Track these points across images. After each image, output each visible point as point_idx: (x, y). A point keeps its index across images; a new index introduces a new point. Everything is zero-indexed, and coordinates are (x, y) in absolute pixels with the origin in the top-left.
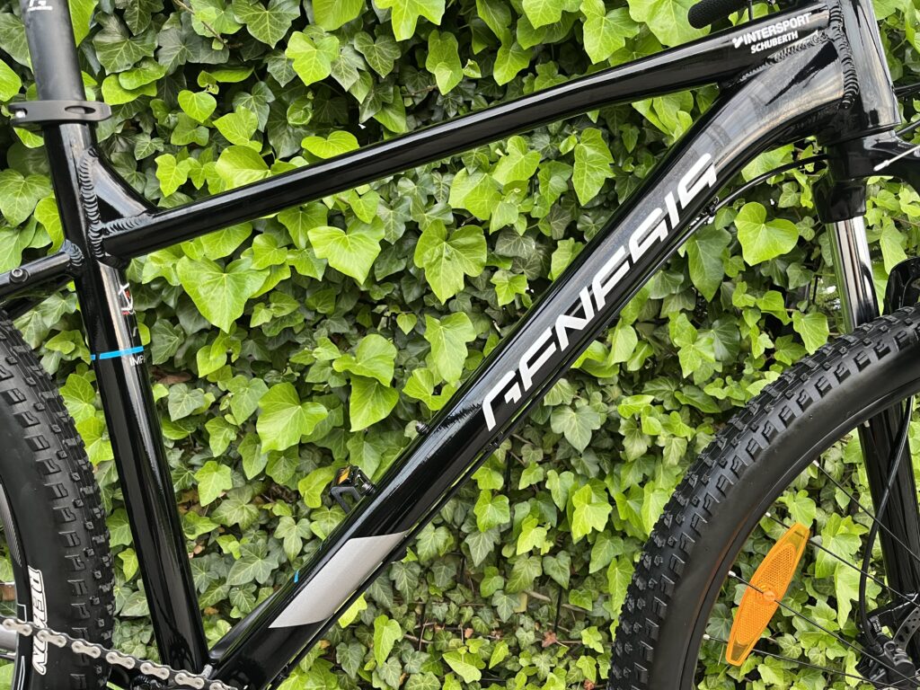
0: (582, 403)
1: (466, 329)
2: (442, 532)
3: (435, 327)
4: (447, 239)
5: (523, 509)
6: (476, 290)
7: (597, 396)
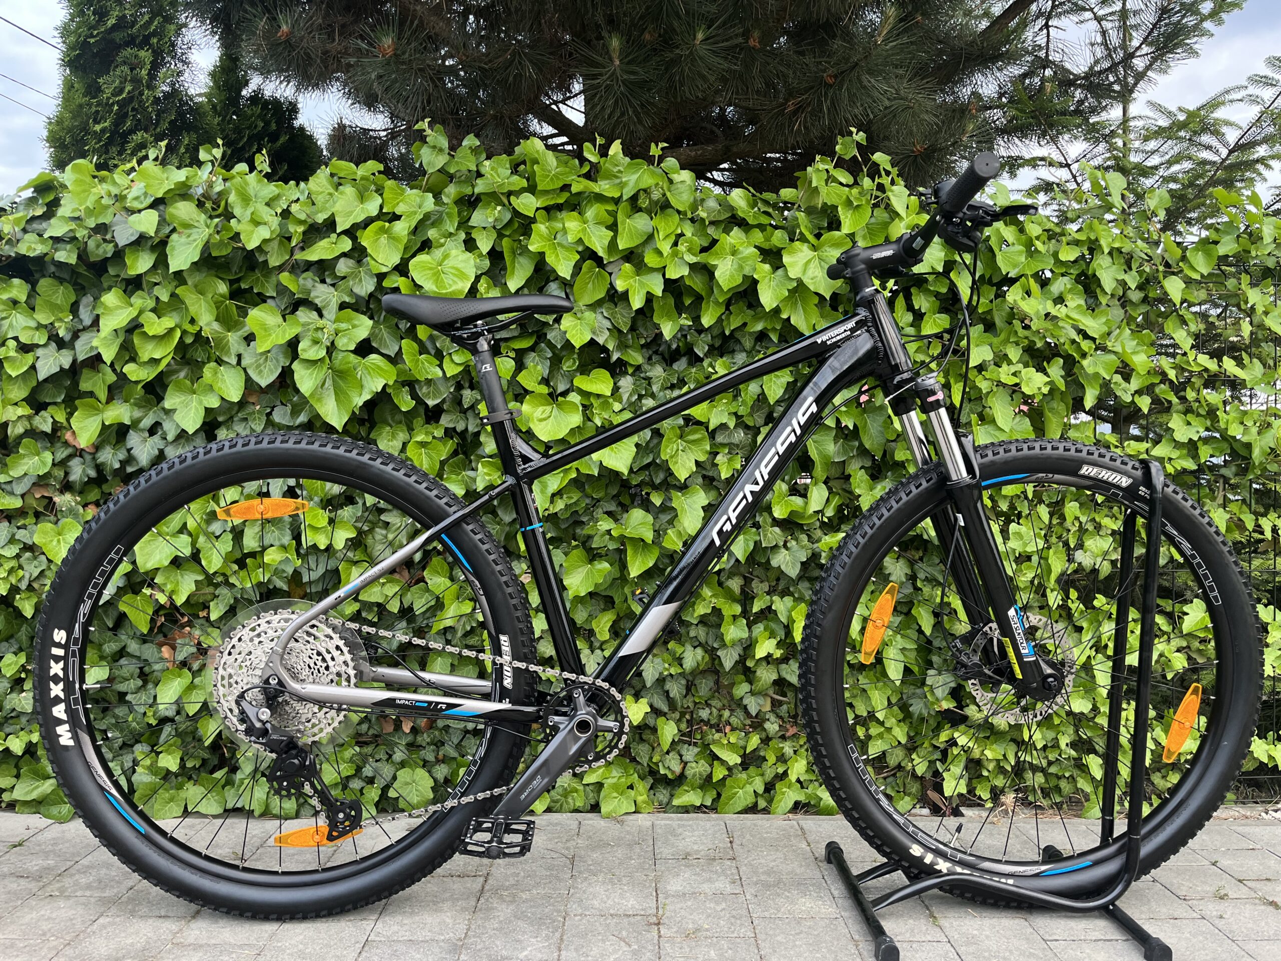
0: (792, 544)
1: (701, 498)
2: (699, 651)
3: (678, 498)
4: (681, 437)
5: (759, 628)
6: (705, 469)
7: (804, 538)
